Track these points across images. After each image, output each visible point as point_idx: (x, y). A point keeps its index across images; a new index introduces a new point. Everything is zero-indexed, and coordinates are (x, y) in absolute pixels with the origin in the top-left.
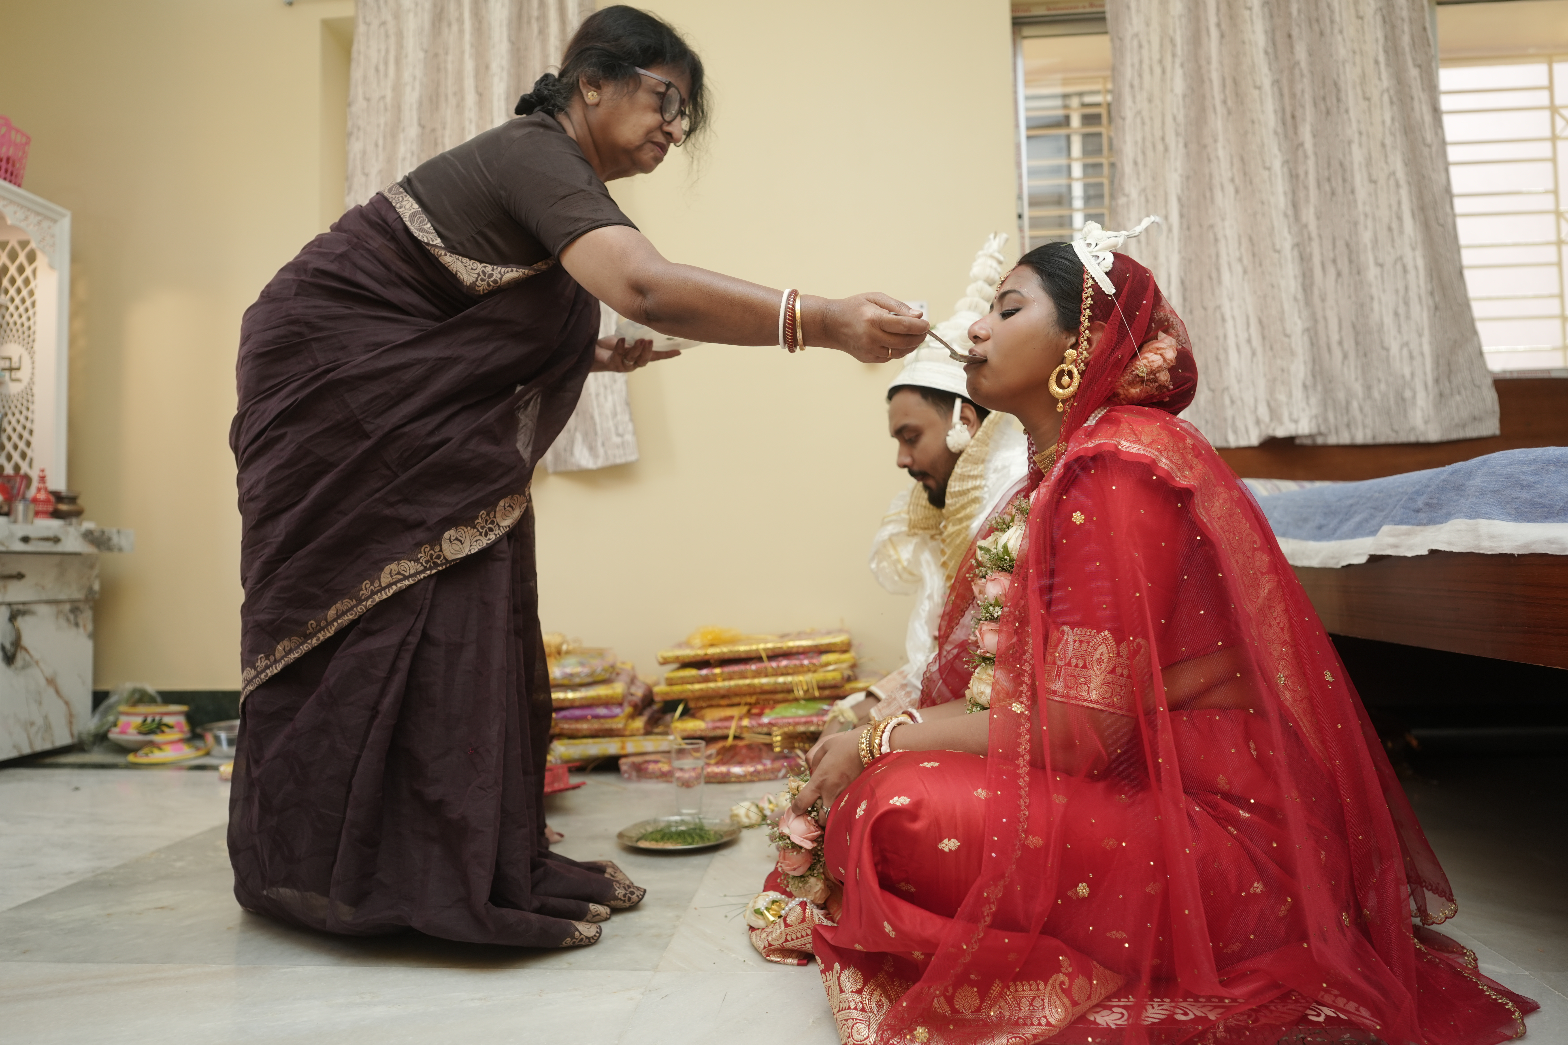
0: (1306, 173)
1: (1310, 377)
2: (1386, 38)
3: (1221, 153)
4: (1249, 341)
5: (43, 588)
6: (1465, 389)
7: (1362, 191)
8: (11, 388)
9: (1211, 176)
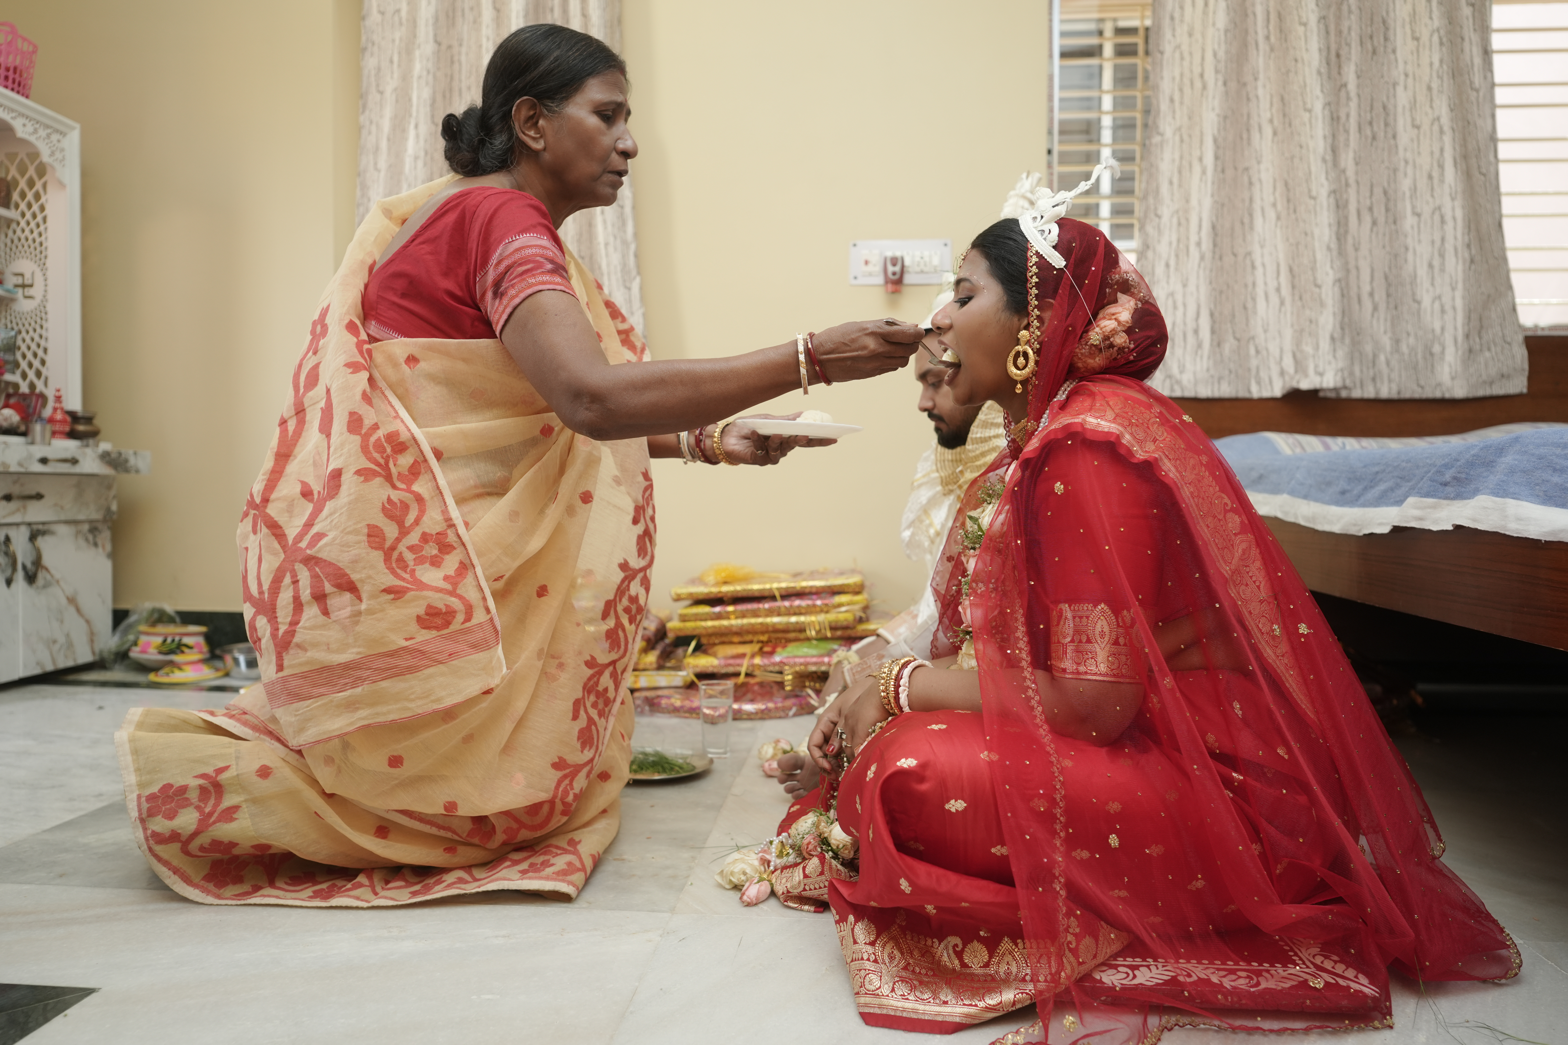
0: (1348, 116)
1: (1338, 329)
3: (1260, 92)
4: (1278, 290)
5: (62, 508)
6: (1495, 345)
7: (1405, 136)
8: (24, 306)
9: (1249, 115)
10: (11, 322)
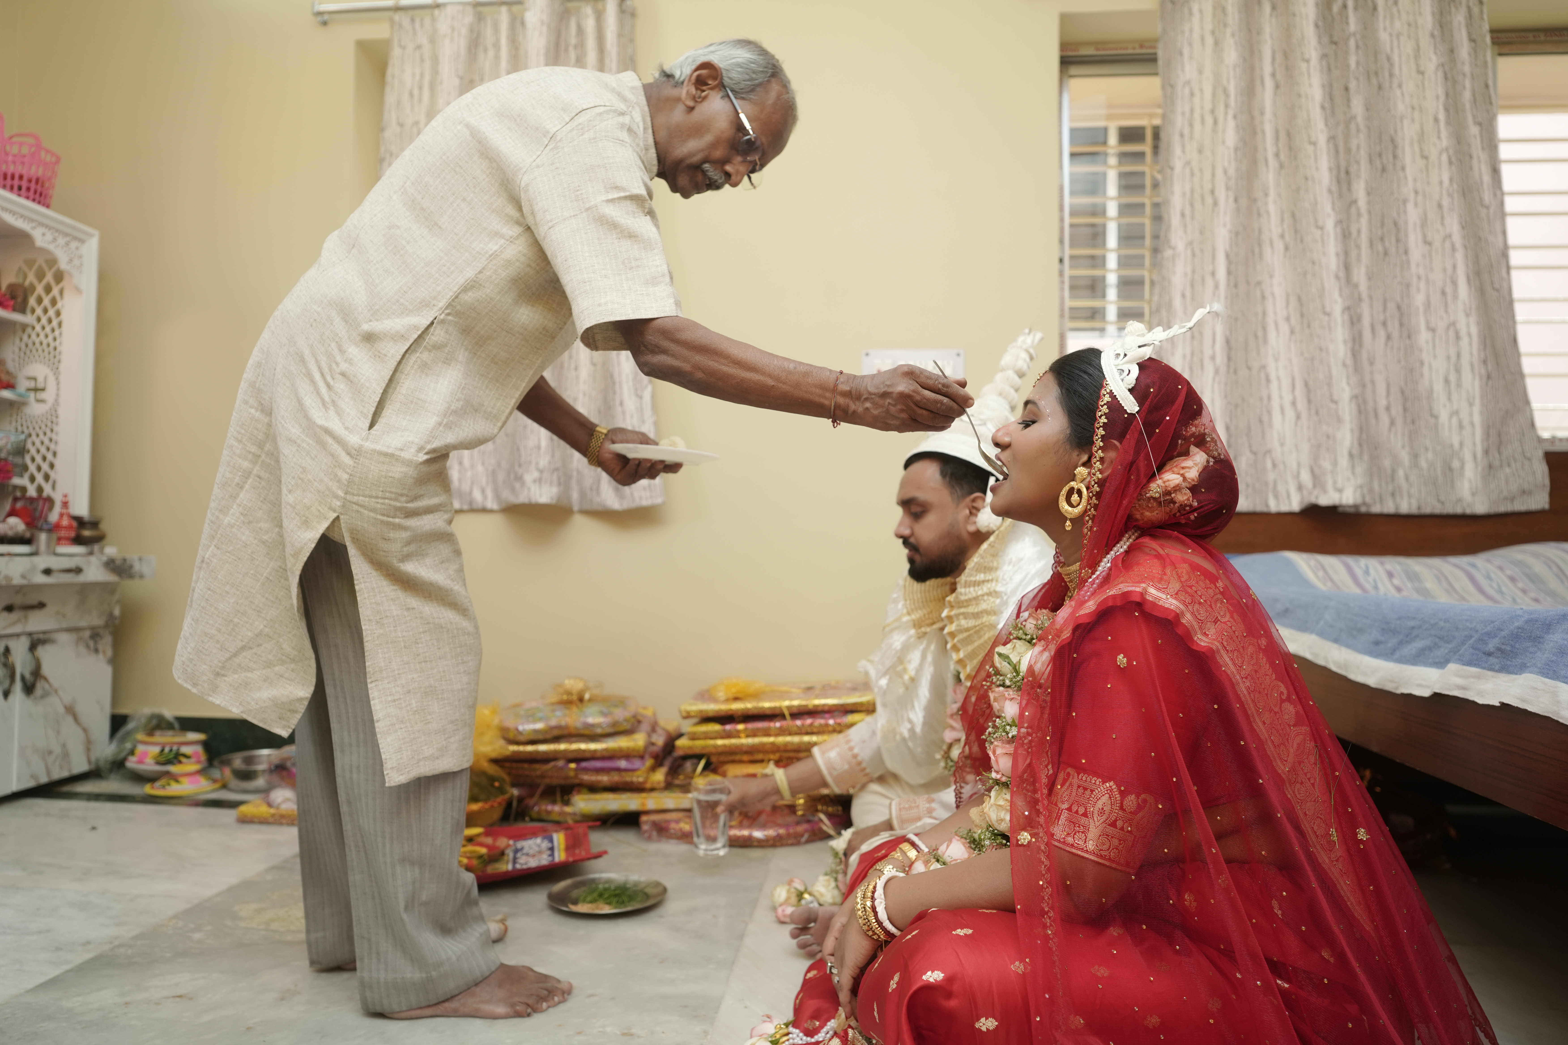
0: (1359, 232)
1: (1356, 445)
2: (1447, 95)
3: (1271, 207)
4: (1294, 404)
5: (64, 616)
6: (1515, 461)
7: (1416, 252)
8: (35, 409)
9: (1260, 231)
10: (22, 425)
